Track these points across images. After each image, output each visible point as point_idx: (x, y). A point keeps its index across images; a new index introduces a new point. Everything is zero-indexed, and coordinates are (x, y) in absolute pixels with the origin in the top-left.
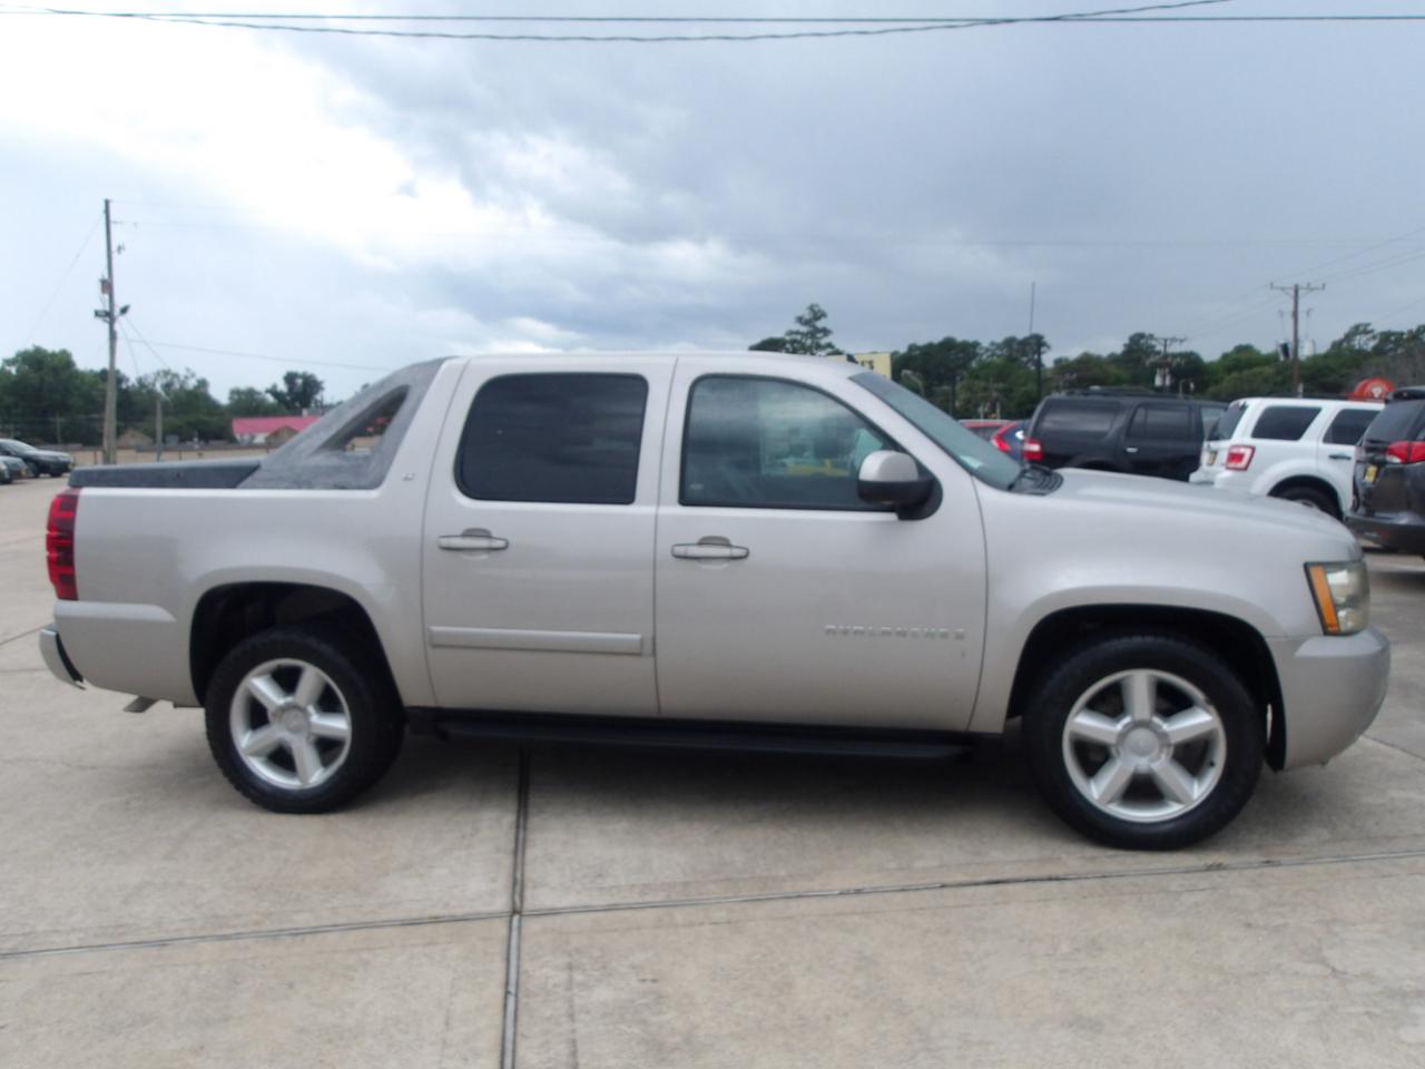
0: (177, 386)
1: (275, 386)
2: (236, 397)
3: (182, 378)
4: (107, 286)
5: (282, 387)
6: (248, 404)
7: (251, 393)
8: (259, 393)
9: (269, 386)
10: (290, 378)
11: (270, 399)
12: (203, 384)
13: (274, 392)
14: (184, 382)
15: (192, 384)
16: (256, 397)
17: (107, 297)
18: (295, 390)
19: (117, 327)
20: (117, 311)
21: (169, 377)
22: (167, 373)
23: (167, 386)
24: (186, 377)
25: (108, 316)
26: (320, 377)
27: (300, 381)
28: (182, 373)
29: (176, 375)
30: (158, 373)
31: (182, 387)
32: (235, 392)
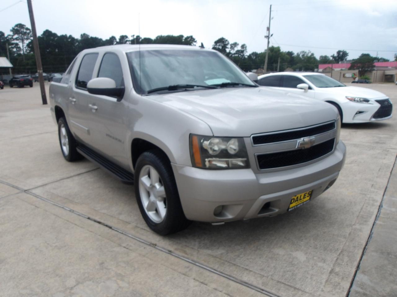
0: (306, 55)
1: (334, 55)
2: (321, 58)
3: (307, 53)
4: (268, 29)
5: (336, 55)
6: (324, 60)
7: (326, 57)
8: (328, 57)
9: (332, 55)
10: (339, 52)
11: (331, 58)
12: (313, 54)
13: (333, 57)
14: (308, 54)
15: (310, 55)
16: (327, 58)
17: (268, 32)
18: (340, 56)
19: (270, 40)
20: (270, 36)
21: (304, 53)
22: (303, 52)
23: (303, 55)
24: (308, 53)
25: (268, 37)
26: (347, 52)
27: (341, 53)
28: (307, 52)
29: (306, 52)
30: (301, 52)
31: (307, 56)
32: (321, 57)
